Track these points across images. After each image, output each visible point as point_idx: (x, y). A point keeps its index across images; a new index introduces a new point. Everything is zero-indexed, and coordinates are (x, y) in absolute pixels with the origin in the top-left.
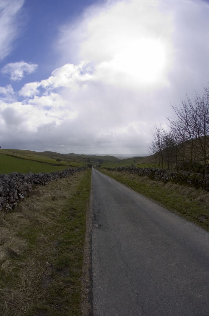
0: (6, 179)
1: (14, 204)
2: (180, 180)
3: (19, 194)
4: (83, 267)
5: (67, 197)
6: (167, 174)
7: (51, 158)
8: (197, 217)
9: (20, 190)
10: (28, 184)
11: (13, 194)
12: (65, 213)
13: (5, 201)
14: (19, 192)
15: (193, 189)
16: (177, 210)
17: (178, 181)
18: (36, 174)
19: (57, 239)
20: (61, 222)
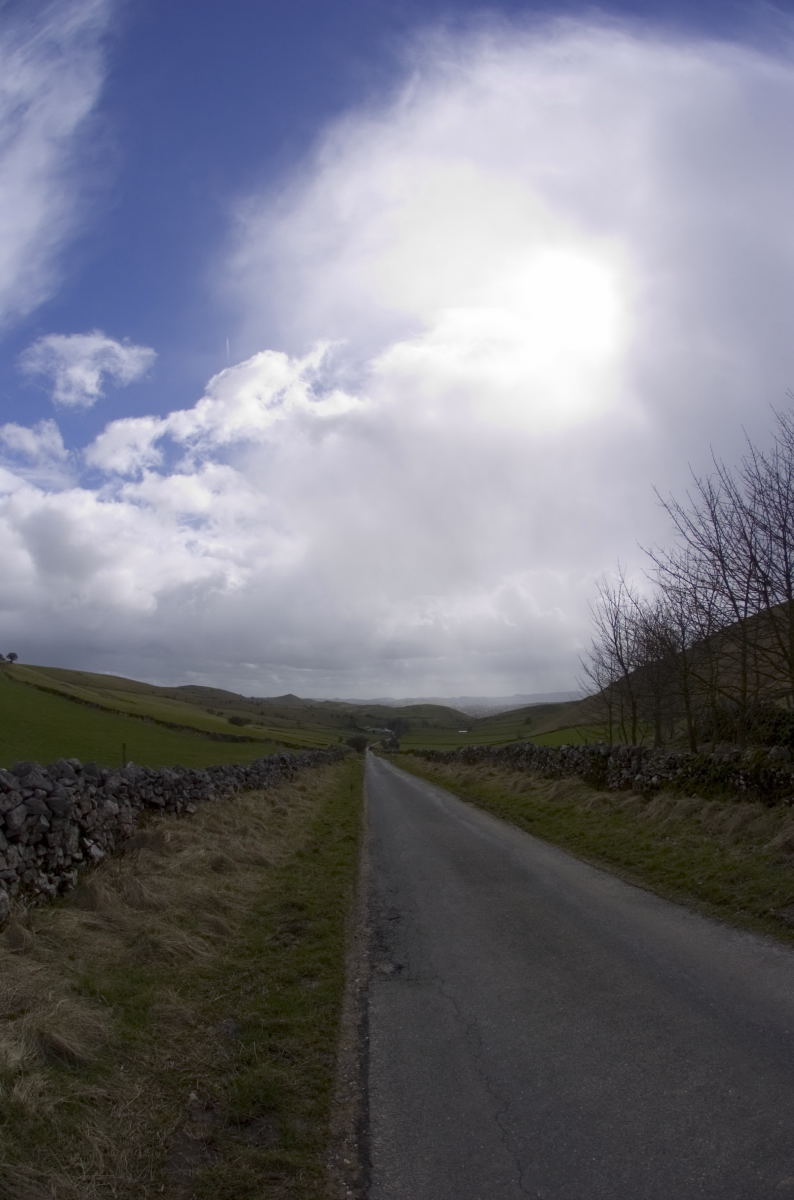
0: (38, 783)
1: (67, 875)
2: (704, 781)
3: (85, 844)
4: (333, 1114)
5: (272, 861)
6: (655, 763)
7: (210, 712)
8: (772, 910)
9: (92, 828)
10: (120, 807)
11: (61, 840)
12: (262, 919)
13: (31, 862)
14: (84, 833)
15: (754, 810)
16: (697, 893)
17: (697, 783)
18: (152, 772)
19: (232, 1016)
20: (248, 952)
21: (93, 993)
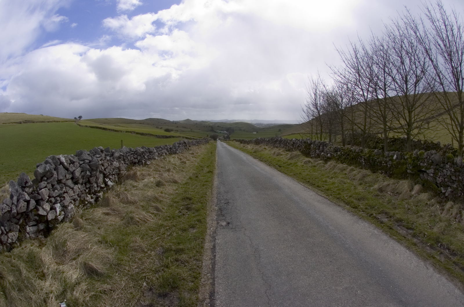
0: (85, 158)
1: (99, 194)
2: (348, 158)
3: (105, 180)
4: (200, 289)
5: (180, 181)
6: (329, 149)
9: (108, 174)
10: (119, 164)
11: (95, 180)
12: (175, 204)
13: (84, 191)
14: (105, 176)
15: (367, 173)
16: (345, 202)
17: (345, 159)
18: (132, 149)
19: (161, 246)
20: (169, 218)
21: (106, 242)
